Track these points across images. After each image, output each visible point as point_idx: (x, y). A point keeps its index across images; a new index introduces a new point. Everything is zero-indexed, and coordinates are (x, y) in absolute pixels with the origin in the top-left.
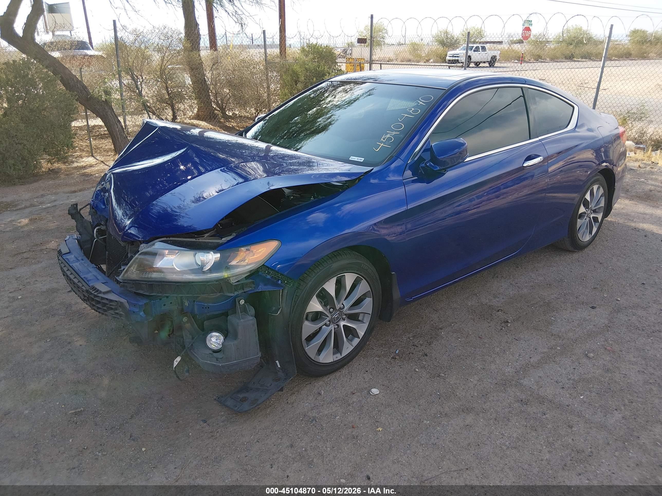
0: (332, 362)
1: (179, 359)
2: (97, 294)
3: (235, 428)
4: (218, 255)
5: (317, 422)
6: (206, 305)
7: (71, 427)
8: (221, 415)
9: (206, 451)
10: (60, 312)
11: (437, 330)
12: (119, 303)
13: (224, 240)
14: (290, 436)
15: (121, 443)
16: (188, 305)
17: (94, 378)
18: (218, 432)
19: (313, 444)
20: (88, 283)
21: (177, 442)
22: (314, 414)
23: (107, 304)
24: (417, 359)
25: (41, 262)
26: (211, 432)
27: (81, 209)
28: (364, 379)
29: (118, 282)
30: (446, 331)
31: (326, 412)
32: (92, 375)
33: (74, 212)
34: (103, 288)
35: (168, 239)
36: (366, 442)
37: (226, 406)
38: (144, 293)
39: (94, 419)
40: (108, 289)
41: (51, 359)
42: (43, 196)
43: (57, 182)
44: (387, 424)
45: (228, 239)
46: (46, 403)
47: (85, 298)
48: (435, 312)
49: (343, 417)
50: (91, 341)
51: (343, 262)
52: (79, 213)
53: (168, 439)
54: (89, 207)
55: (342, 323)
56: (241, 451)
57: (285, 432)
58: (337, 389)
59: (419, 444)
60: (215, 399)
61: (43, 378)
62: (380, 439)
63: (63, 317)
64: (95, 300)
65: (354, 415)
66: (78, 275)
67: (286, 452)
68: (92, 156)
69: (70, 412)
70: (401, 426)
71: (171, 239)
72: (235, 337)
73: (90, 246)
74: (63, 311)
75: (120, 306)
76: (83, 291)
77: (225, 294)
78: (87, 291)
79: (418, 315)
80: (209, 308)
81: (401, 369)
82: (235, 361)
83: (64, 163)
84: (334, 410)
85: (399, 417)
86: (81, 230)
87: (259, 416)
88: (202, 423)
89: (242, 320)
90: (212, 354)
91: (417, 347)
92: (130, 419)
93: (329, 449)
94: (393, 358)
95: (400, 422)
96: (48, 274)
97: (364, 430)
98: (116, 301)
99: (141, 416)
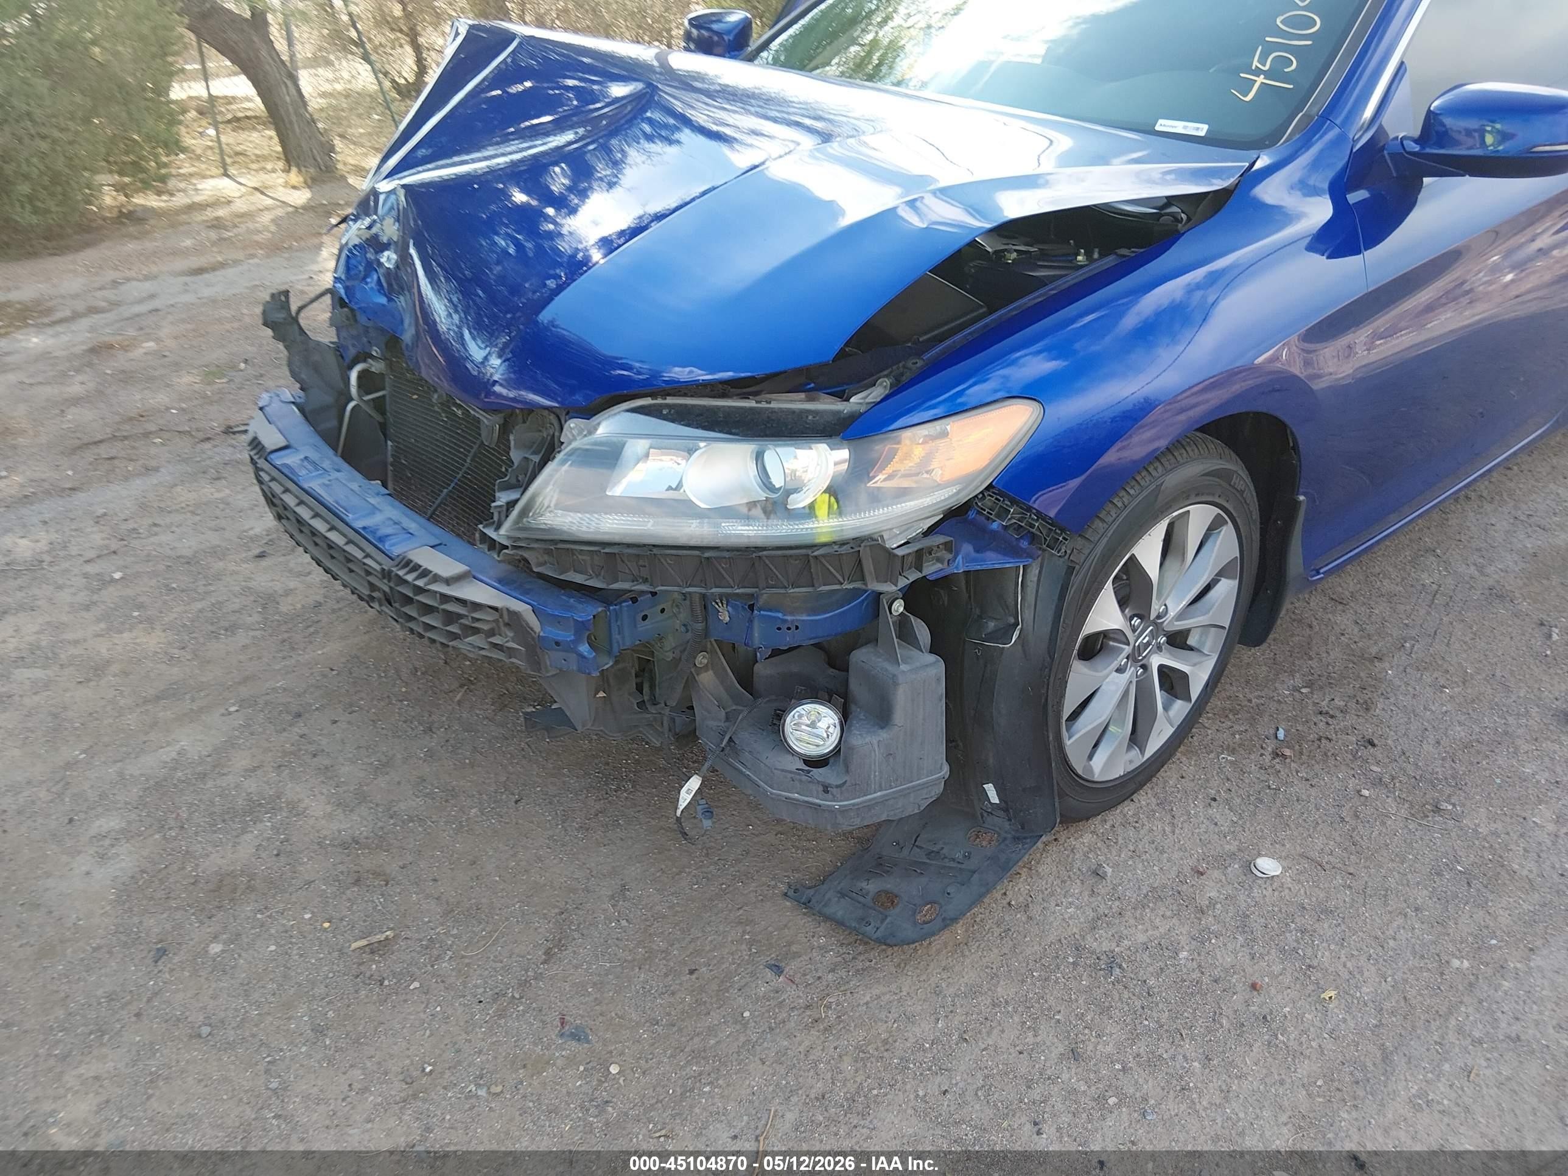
0: (1121, 777)
1: (694, 783)
2: (426, 584)
3: (877, 992)
4: (844, 454)
5: (1123, 970)
6: (789, 618)
7: (367, 996)
8: (820, 948)
9: (812, 1073)
10: (249, 620)
11: (1367, 663)
12: (505, 614)
13: (858, 401)
14: (1058, 1021)
15: (538, 1049)
16: (727, 619)
17: (402, 827)
18: (828, 1007)
19: (1141, 1047)
20: (381, 546)
21: (712, 1042)
22: (1102, 942)
23: (460, 616)
24: (1350, 757)
25: (156, 469)
26: (808, 1007)
27: (301, 309)
28: (1216, 824)
29: (492, 544)
30: (1398, 666)
31: (1142, 938)
32: (392, 818)
33: (280, 316)
34: (443, 565)
35: (659, 401)
36: (1304, 1039)
37: (827, 918)
38: (587, 583)
39: (432, 966)
40: (460, 568)
41: (255, 769)
42: (115, 284)
43: (149, 245)
44: (1345, 975)
45: (869, 400)
46: (270, 917)
47: (374, 594)
48: (1340, 607)
49: (1199, 954)
50: (361, 709)
51: (1191, 470)
52: (295, 320)
53: (680, 1030)
54: (328, 299)
55: (1156, 661)
56: (921, 1074)
57: (1037, 1005)
58: (1144, 857)
59: (1470, 1040)
60: (786, 894)
61: (244, 831)
62: (1343, 1026)
63: (258, 633)
64: (418, 601)
65: (1230, 947)
66: (342, 520)
67: (1065, 1076)
68: (226, 174)
69: (355, 945)
70: (1389, 979)
71: (670, 400)
72: (883, 716)
73: (334, 423)
74: (256, 617)
75: (507, 625)
76: (368, 573)
77: (870, 587)
78: (386, 575)
79: (1293, 616)
80: (797, 628)
81: (1313, 791)
82: (879, 794)
83: (159, 193)
84: (1162, 930)
85: (1372, 951)
86: (303, 376)
87: (939, 952)
88: (769, 974)
89: (903, 667)
90: (809, 772)
91: (1332, 717)
92: (545, 962)
93: (1196, 1064)
94: (1276, 755)
95: (1380, 966)
96: (183, 505)
97: (1280, 997)
98: (495, 609)
99: (574, 952)
